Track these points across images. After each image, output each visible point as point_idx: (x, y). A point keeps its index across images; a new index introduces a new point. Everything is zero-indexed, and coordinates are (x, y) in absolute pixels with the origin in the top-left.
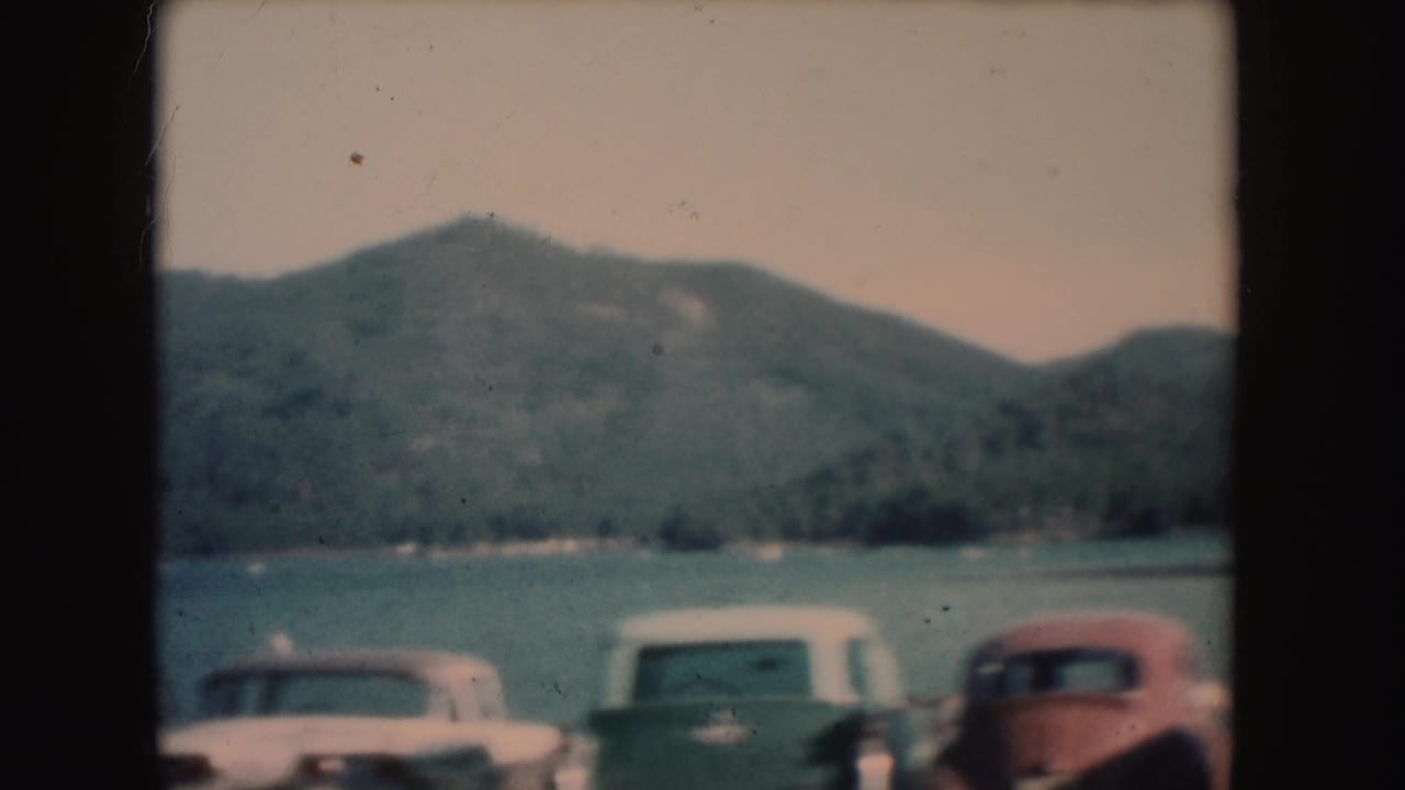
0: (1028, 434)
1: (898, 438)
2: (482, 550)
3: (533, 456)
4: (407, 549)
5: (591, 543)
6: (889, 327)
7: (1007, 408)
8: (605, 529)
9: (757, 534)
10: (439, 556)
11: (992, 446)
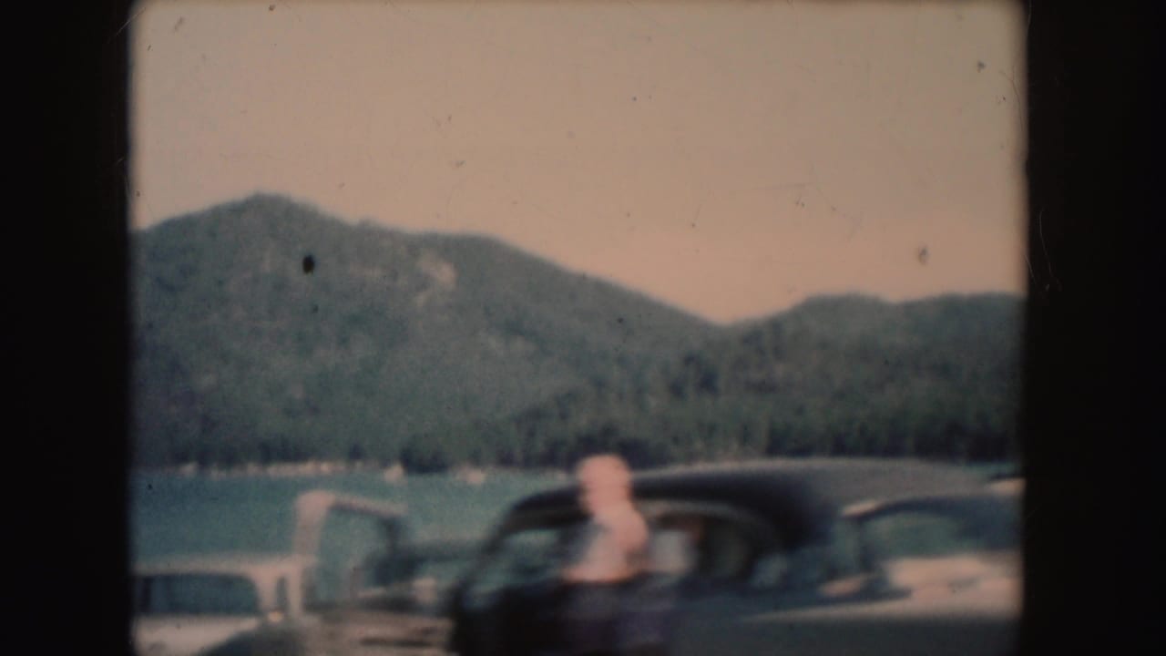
0: (707, 383)
1: (600, 384)
2: (252, 469)
3: (297, 393)
4: (189, 469)
5: (341, 466)
6: (602, 290)
7: (689, 360)
8: (355, 454)
9: (476, 460)
10: (216, 475)
11: (676, 390)
